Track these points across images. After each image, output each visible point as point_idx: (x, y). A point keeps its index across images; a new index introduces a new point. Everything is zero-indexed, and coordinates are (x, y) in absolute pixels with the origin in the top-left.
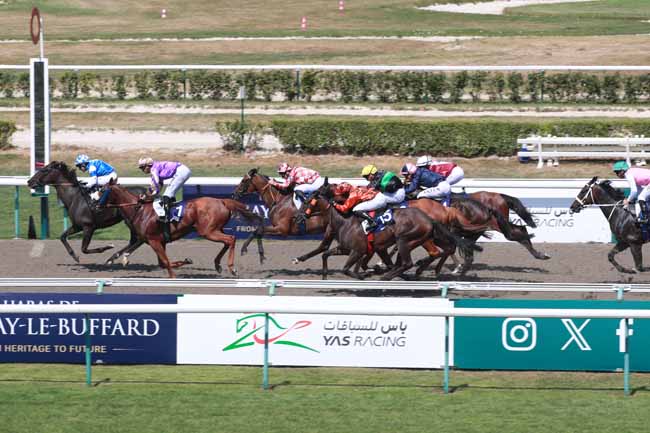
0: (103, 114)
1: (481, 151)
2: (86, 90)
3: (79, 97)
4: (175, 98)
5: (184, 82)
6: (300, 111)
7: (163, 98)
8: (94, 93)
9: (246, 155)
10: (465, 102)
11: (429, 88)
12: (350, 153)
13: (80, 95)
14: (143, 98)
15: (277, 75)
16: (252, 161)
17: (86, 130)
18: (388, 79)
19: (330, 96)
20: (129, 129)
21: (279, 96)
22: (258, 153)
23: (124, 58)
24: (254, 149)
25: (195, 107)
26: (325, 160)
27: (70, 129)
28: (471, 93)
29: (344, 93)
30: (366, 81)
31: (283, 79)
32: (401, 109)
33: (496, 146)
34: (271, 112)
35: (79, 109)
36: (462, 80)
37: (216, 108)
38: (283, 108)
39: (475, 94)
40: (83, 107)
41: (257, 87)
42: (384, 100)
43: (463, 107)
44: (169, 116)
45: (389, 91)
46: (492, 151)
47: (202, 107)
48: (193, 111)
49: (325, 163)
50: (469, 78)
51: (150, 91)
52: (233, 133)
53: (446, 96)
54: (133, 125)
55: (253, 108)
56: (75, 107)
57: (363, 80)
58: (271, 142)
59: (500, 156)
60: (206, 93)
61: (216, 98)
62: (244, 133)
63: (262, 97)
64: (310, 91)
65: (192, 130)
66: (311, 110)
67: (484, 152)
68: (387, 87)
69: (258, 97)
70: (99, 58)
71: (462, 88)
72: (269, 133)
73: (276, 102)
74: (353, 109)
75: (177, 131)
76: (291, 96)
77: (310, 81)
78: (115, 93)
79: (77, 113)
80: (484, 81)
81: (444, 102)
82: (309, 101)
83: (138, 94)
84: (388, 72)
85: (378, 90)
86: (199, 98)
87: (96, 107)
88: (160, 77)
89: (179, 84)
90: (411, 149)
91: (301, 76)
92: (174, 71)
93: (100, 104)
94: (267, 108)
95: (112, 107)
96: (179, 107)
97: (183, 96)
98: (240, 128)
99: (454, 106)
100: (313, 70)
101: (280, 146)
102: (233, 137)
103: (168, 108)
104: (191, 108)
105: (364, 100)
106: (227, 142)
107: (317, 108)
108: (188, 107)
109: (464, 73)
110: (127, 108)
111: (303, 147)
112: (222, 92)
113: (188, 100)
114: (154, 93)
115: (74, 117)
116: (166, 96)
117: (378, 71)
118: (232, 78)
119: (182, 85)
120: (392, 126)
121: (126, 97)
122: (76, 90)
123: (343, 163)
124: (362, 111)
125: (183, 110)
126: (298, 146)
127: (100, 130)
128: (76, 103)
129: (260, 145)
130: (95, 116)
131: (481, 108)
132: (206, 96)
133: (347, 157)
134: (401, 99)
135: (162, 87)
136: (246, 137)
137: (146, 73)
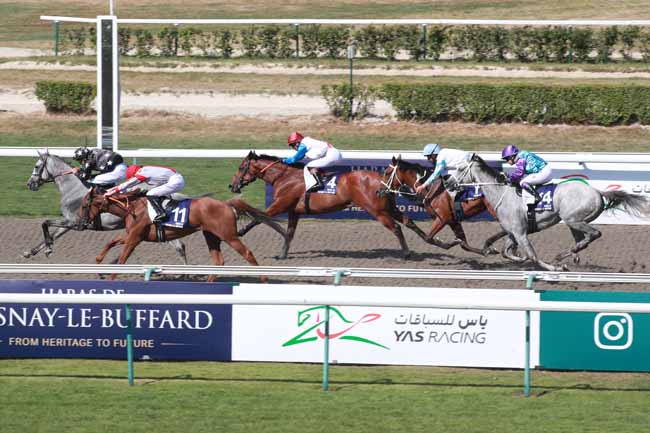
0: (203, 74)
1: (621, 118)
2: (186, 47)
3: (179, 54)
4: (287, 56)
5: (296, 38)
6: (424, 72)
7: (273, 57)
8: (196, 51)
9: (355, 121)
10: (615, 62)
11: (575, 46)
12: (472, 120)
13: (181, 52)
14: (252, 56)
15: (401, 30)
16: (361, 129)
17: (183, 93)
18: (526, 35)
19: (460, 54)
20: (230, 92)
21: (403, 54)
22: (368, 120)
23: (241, 8)
24: (365, 116)
25: (308, 67)
26: (443, 128)
27: (164, 92)
28: (621, 51)
29: (478, 50)
30: (502, 37)
31: (408, 34)
32: (541, 69)
33: (637, 113)
34: (393, 72)
35: (179, 69)
36: (611, 36)
37: (332, 67)
38: (405, 68)
39: (626, 53)
40: (184, 66)
41: (378, 45)
42: (523, 59)
43: (612, 67)
44: (276, 77)
45: (527, 49)
46: (633, 119)
47: (317, 67)
48: (305, 70)
49: (443, 132)
50: (620, 34)
51: (259, 47)
52: (341, 97)
53: (593, 54)
54: (235, 86)
55: (373, 67)
56: (174, 66)
57: (498, 37)
58: (383, 107)
59: (643, 123)
60: (321, 51)
61: (333, 56)
62: (352, 98)
63: (384, 56)
64: (437, 49)
65: (300, 93)
66: (438, 70)
67: (625, 120)
68: (527, 44)
69: (379, 55)
70: (214, 9)
71: (612, 45)
72: (381, 98)
73: (399, 61)
74: (487, 69)
75: (284, 94)
76: (417, 55)
77: (439, 36)
78: (219, 50)
79: (175, 74)
80: (636, 37)
81: (592, 61)
82: (437, 60)
83: (245, 51)
84: (527, 27)
85: (516, 47)
86: (313, 57)
87: (198, 66)
88: (270, 33)
89: (291, 40)
90: (542, 116)
91: (428, 31)
92: (284, 26)
93: (202, 63)
94: (389, 68)
95: (216, 66)
96: (290, 66)
97: (295, 54)
98: (349, 92)
99: (601, 66)
100: (441, 25)
101: (394, 113)
102: (341, 102)
103: (278, 68)
104: (304, 69)
105: (501, 59)
106: (333, 108)
107: (446, 67)
108: (301, 67)
109: (615, 28)
110: (233, 67)
111: (419, 113)
112: (339, 49)
113: (301, 58)
114: (263, 51)
115: (170, 78)
116: (276, 54)
117: (515, 26)
118: (350, 34)
119: (294, 42)
120: (521, 90)
121: (233, 55)
122: (177, 46)
123: (464, 132)
124: (497, 72)
125: (294, 70)
126: (414, 112)
127: (197, 93)
128: (176, 62)
129: (371, 110)
130: (194, 76)
131: (633, 69)
132: (321, 54)
133: (469, 125)
134: (543, 58)
135: (271, 43)
136: (355, 102)
137: (254, 28)
